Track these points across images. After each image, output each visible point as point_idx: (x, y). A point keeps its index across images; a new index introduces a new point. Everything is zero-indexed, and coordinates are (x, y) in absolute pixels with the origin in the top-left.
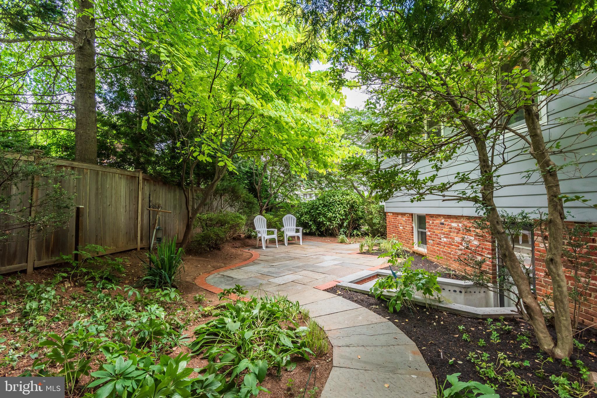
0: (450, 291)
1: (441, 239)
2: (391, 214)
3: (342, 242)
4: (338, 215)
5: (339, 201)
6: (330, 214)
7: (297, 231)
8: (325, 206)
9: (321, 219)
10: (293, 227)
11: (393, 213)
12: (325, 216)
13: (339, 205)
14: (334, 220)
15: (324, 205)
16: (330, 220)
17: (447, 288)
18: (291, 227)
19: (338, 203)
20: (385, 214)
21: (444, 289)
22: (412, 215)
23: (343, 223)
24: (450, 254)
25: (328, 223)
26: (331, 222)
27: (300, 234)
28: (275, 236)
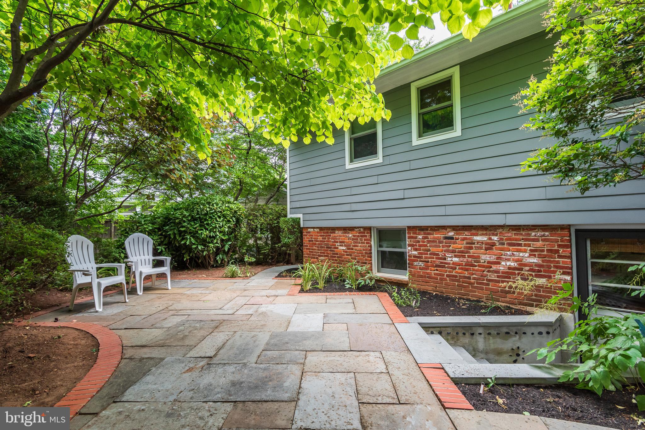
0: (533, 334)
1: (445, 259)
2: (318, 230)
3: (233, 276)
4: (218, 233)
5: (221, 212)
6: (205, 233)
7: (158, 264)
8: (194, 219)
9: (189, 240)
10: (147, 257)
11: (321, 229)
12: (194, 234)
13: (220, 217)
14: (212, 242)
15: (192, 217)
16: (204, 242)
17: (529, 330)
18: (143, 257)
19: (219, 214)
20: (301, 230)
21: (524, 333)
22: (369, 229)
23: (223, 246)
24: (469, 278)
25: (200, 247)
26: (205, 245)
27: (166, 269)
28: (120, 278)
